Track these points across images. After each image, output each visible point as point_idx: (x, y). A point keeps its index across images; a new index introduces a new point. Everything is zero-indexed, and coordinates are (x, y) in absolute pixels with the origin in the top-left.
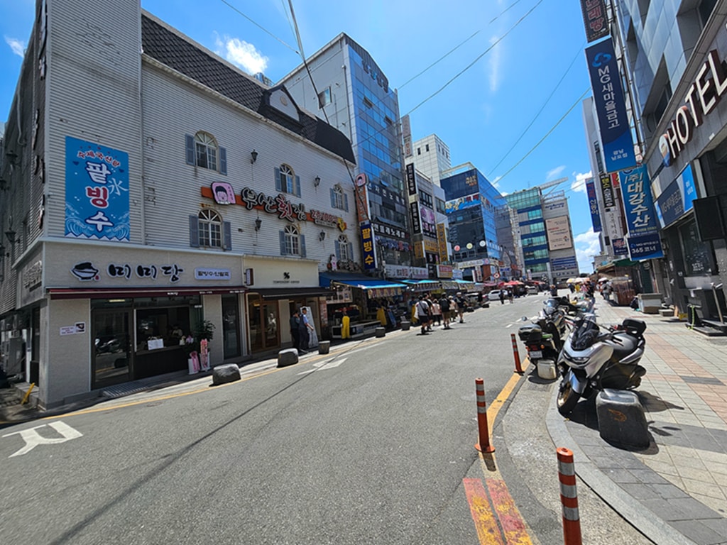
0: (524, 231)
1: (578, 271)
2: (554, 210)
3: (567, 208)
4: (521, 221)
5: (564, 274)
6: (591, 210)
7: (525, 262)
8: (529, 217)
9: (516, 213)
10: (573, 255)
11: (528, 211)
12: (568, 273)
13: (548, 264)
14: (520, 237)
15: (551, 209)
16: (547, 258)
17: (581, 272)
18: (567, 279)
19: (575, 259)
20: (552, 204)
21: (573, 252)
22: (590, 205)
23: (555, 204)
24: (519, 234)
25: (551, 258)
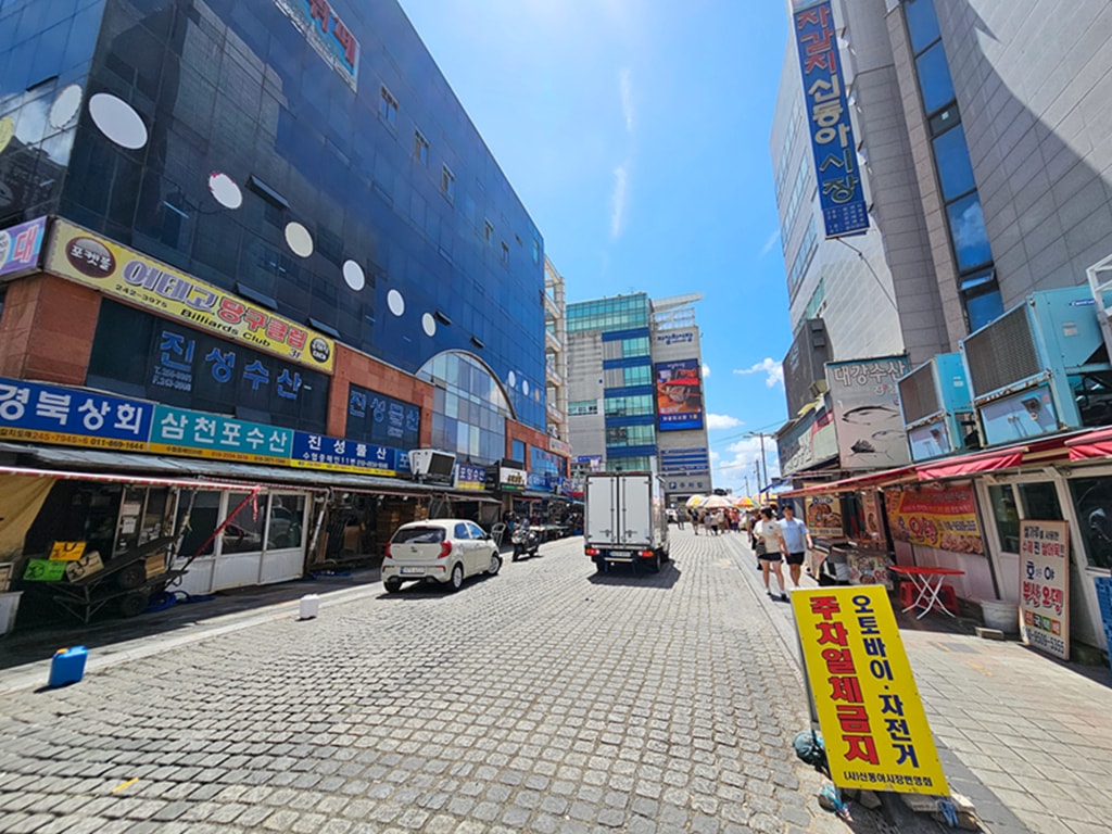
0: (612, 379)
1: (710, 482)
2: (672, 345)
3: (698, 345)
4: (607, 359)
5: (682, 485)
6: (814, 127)
7: (608, 449)
8: (623, 353)
9: (599, 338)
10: (703, 446)
11: (626, 338)
12: (691, 485)
13: (653, 459)
14: (602, 393)
15: (668, 343)
16: (653, 446)
17: (714, 487)
18: (687, 499)
19: (706, 456)
20: (670, 334)
21: (703, 438)
22: (811, 102)
23: (677, 333)
24: (602, 386)
25: (661, 448)
